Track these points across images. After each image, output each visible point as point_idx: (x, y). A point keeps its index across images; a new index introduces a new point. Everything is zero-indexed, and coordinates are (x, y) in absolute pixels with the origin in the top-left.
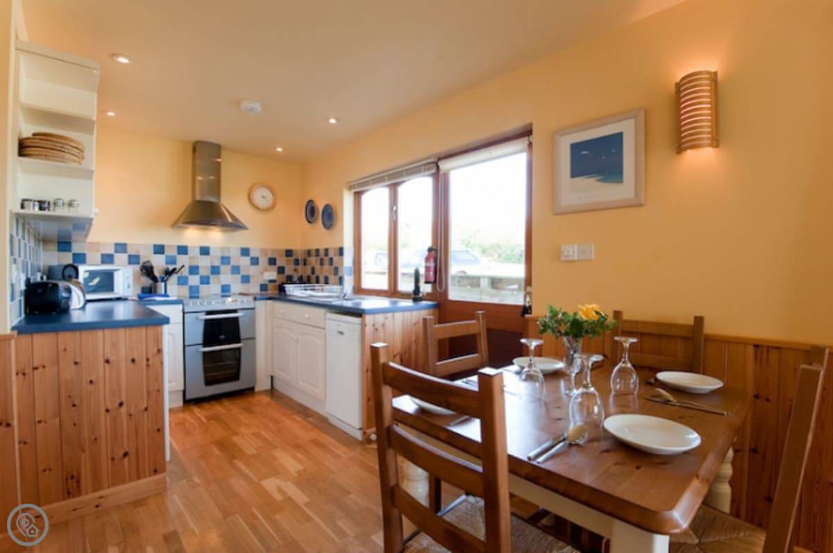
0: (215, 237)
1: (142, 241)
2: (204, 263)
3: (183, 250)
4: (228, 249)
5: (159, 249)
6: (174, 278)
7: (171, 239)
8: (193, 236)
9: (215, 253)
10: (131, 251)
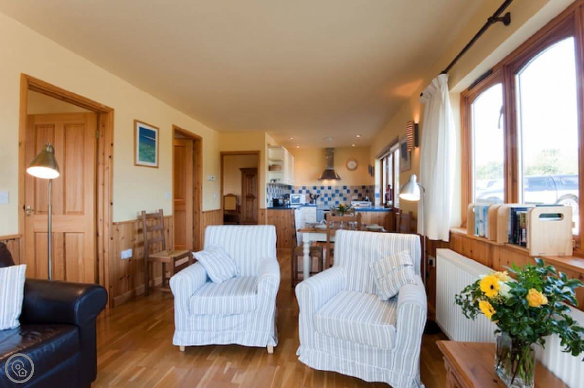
0: (333, 183)
1: (310, 185)
2: (330, 192)
3: (322, 188)
4: (338, 187)
5: (315, 188)
6: (319, 199)
7: (318, 184)
8: (326, 183)
9: (333, 189)
10: (307, 189)
